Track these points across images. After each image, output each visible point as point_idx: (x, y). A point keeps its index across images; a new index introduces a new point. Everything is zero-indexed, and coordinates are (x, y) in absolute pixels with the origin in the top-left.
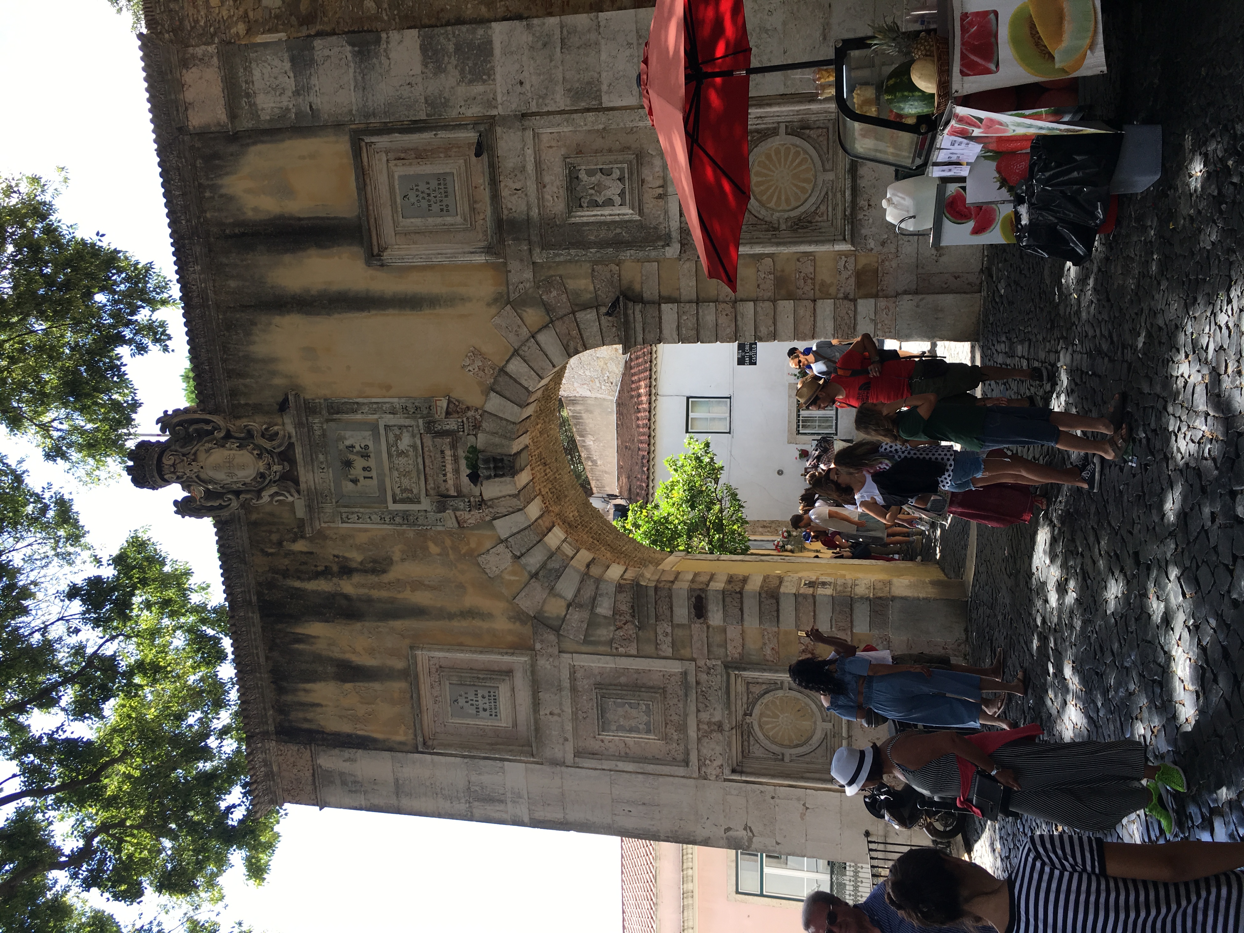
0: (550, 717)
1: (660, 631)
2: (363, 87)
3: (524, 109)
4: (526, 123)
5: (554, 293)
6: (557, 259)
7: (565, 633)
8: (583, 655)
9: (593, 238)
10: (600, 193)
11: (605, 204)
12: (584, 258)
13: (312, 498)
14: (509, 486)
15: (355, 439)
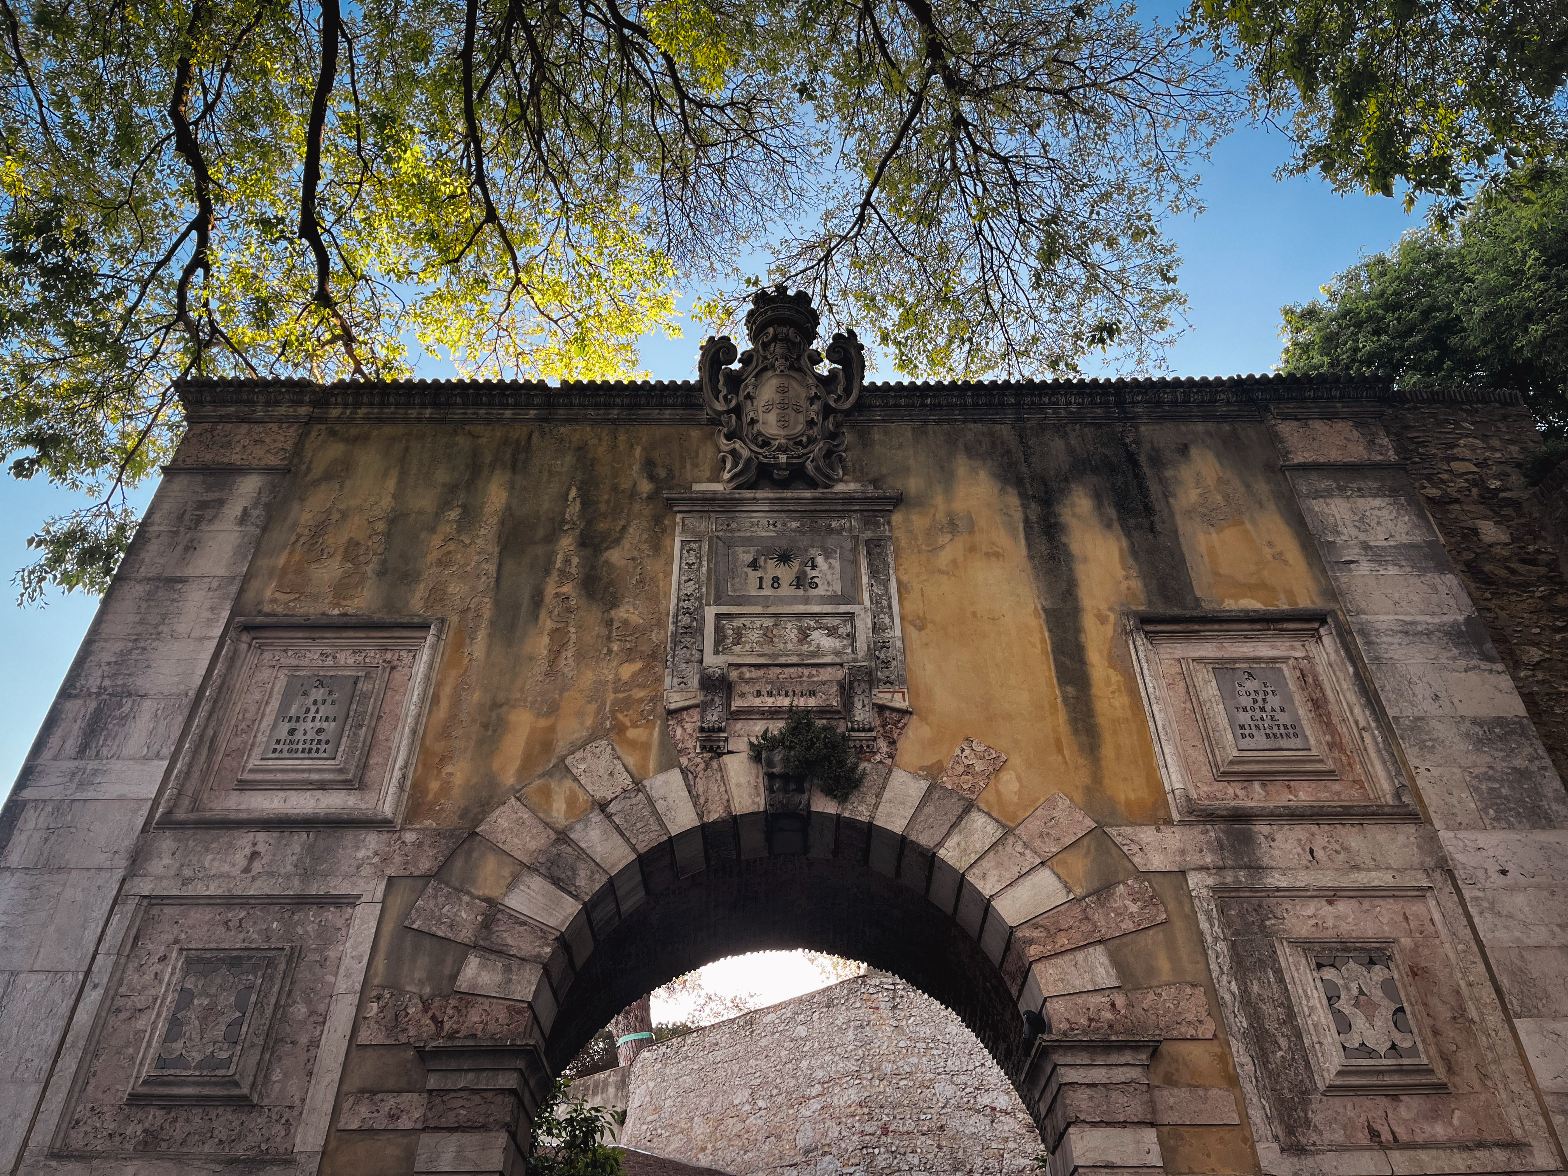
0: (248, 851)
1: (405, 1098)
2: (1408, 630)
3: (1460, 874)
4: (1437, 875)
5: (1134, 908)
6: (1201, 917)
7: (430, 890)
8: (373, 924)
9: (1255, 988)
10: (1357, 1005)
11: (1337, 1014)
12: (1213, 966)
13: (726, 506)
14: (747, 799)
15: (827, 572)
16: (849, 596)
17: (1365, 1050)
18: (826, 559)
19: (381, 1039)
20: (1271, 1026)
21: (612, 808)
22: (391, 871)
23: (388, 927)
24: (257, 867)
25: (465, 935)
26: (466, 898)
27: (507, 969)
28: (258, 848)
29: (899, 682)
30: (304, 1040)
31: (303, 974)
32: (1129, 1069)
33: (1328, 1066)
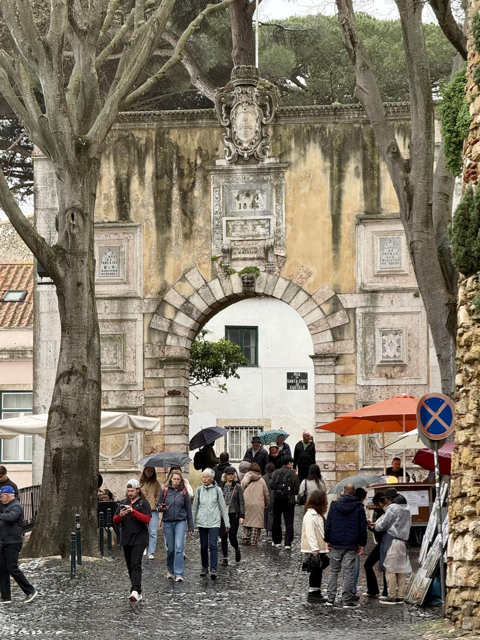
1: (159, 370)
6: (358, 321)
7: (154, 317)
8: (142, 327)
9: (367, 340)
10: (389, 345)
11: (383, 347)
12: (357, 335)
13: (228, 172)
14: (238, 288)
15: (262, 200)
16: (269, 211)
17: (388, 357)
18: (262, 194)
19: (150, 357)
20: (369, 350)
21: (200, 292)
22: (143, 312)
23: (146, 327)
24: (108, 311)
25: (166, 329)
26: (164, 319)
27: (178, 339)
28: (107, 305)
29: (283, 245)
30: (132, 356)
31: (128, 340)
32: (330, 362)
33: (378, 360)
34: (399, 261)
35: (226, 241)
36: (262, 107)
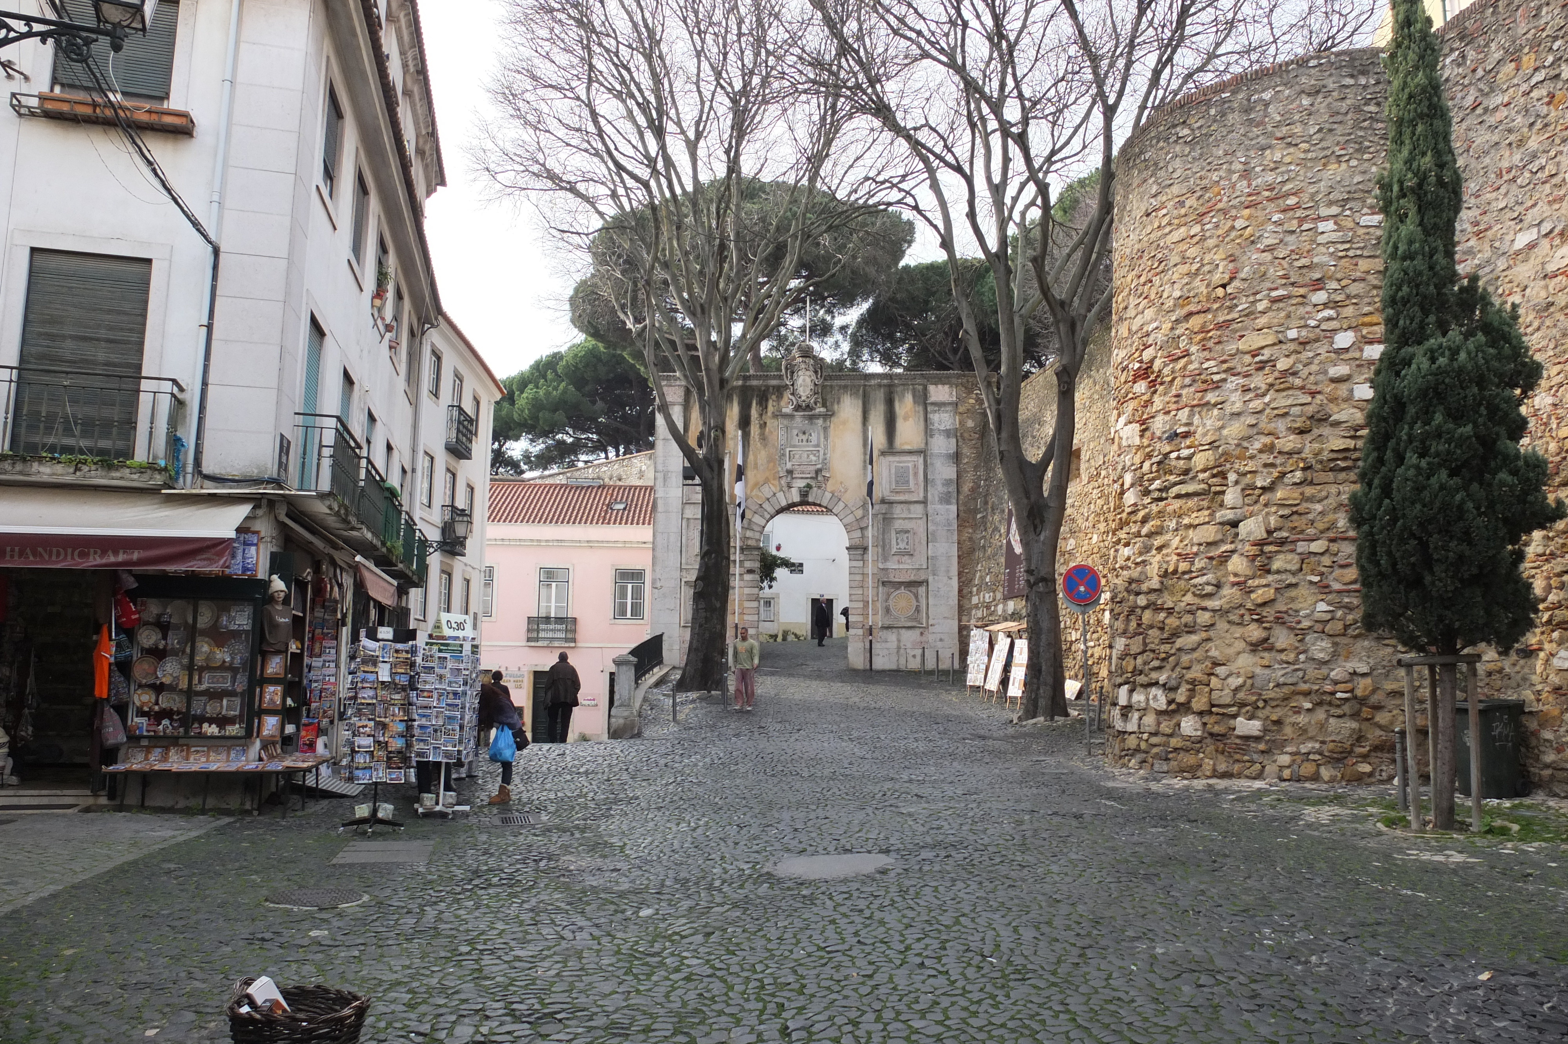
2: (940, 455)
3: (929, 515)
4: (925, 515)
6: (879, 524)
9: (886, 537)
10: (901, 541)
11: (897, 542)
12: (879, 533)
13: (790, 417)
14: (797, 499)
15: (814, 438)
16: (818, 445)
17: (900, 548)
18: (814, 433)
20: (887, 544)
21: (770, 500)
25: (746, 526)
29: (828, 470)
32: (860, 552)
33: (894, 550)
34: (908, 482)
35: (789, 466)
36: (816, 372)
